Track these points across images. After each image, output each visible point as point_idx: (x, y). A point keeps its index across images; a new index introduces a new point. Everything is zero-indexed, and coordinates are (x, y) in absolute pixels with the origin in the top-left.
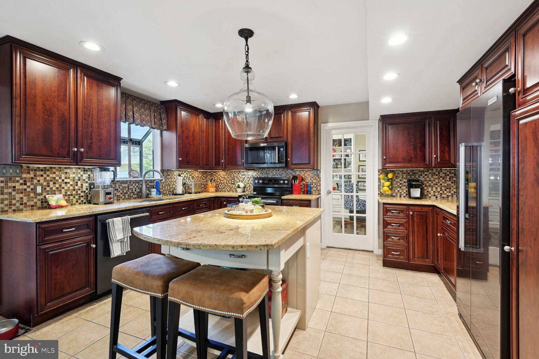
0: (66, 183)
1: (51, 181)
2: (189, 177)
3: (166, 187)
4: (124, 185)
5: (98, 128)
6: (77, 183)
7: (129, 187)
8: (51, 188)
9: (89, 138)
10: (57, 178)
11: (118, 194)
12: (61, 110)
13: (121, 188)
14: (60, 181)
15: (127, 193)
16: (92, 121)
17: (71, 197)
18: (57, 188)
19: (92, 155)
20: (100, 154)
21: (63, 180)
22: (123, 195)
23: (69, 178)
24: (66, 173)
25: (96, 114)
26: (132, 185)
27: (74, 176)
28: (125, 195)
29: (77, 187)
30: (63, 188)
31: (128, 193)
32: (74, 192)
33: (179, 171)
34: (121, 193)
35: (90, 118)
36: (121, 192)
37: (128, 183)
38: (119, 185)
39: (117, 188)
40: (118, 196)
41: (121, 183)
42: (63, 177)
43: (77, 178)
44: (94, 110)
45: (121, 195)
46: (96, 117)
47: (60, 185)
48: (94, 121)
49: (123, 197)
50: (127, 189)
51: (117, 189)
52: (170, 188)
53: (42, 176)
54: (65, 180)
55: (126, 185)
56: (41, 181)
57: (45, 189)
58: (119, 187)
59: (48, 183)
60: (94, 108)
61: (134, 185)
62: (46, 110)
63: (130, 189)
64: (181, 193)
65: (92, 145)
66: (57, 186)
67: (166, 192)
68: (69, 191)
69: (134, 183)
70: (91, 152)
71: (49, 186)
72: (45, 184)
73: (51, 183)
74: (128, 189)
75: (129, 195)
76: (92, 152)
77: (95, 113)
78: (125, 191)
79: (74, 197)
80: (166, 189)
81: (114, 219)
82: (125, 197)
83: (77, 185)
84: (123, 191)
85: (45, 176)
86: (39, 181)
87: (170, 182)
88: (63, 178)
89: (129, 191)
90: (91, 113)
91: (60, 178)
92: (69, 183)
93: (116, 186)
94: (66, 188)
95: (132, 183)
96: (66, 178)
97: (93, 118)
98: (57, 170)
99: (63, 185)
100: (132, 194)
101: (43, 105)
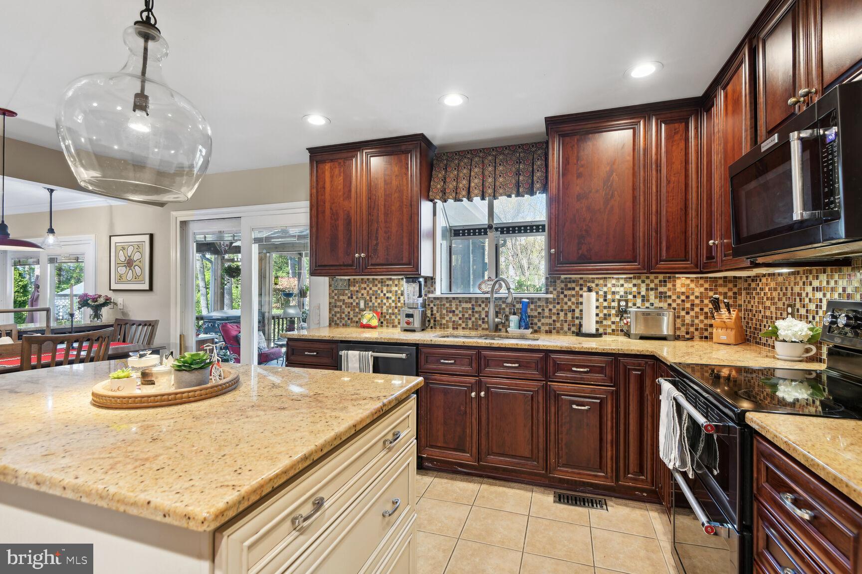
0: (388, 298)
1: (373, 295)
2: (643, 293)
3: (562, 314)
4: (464, 305)
5: (386, 222)
6: (399, 298)
7: (473, 309)
8: (373, 304)
9: (374, 238)
10: (379, 292)
11: (456, 319)
12: (346, 210)
13: (460, 309)
14: (382, 295)
15: (470, 319)
16: (378, 214)
17: (393, 317)
18: (379, 304)
19: (378, 260)
20: (387, 258)
21: (385, 295)
22: (463, 322)
23: (391, 292)
24: (388, 285)
25: (383, 203)
26: (480, 306)
27: (396, 288)
28: (467, 322)
29: (399, 304)
30: (385, 304)
31: (473, 319)
32: (396, 311)
33: (604, 278)
34: (460, 319)
35: (375, 211)
36: (460, 315)
37: (473, 302)
38: (456, 305)
39: (454, 309)
40: (454, 321)
41: (460, 302)
42: (385, 289)
43: (399, 292)
44: (380, 198)
45: (460, 322)
46: (382, 207)
47: (382, 301)
48: (379, 215)
49: (464, 325)
50: (470, 312)
51: (454, 312)
52: (573, 318)
53: (365, 289)
54: (387, 295)
55: (469, 305)
56: (365, 295)
57: (368, 304)
58: (457, 309)
59: (371, 298)
60: (380, 196)
61: (483, 305)
62: (332, 214)
63: (477, 312)
64: (594, 331)
65: (377, 247)
66: (379, 301)
67: (562, 325)
68: (391, 308)
69: (483, 302)
70: (376, 256)
71: (371, 301)
72: (368, 298)
73: (373, 298)
74: (473, 312)
75: (473, 322)
76: (378, 256)
77: (381, 202)
78: (467, 316)
79: (396, 317)
80: (562, 318)
81: (350, 352)
82: (467, 325)
83: (399, 301)
84: (463, 315)
85: (368, 289)
86: (362, 295)
87: (573, 303)
88: (385, 292)
89: (473, 316)
90: (376, 203)
91: (382, 292)
92: (391, 298)
93: (451, 305)
94: (387, 304)
95: (480, 303)
96: (387, 292)
97: (378, 210)
98: (379, 282)
99: (385, 301)
100: (480, 322)
101: (331, 209)
